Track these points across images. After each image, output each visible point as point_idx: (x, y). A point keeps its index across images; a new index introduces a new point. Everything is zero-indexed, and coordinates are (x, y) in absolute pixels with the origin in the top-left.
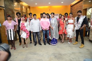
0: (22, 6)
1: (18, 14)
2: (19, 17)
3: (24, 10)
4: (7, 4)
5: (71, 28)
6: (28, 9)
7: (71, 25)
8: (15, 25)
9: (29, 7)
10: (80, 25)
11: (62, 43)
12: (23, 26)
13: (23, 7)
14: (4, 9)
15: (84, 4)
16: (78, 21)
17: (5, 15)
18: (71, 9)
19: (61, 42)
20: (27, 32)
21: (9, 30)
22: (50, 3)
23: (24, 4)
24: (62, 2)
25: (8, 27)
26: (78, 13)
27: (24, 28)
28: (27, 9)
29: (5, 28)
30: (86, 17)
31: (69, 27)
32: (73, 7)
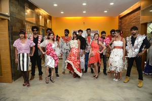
0: (38, 16)
1: (35, 29)
2: (36, 34)
3: (42, 23)
4: (14, 11)
5: (120, 55)
6: (48, 21)
8: (32, 46)
9: (50, 18)
13: (40, 17)
14: (9, 19)
15: (143, 14)
17: (9, 30)
18: (120, 23)
22: (84, 12)
23: (43, 12)
27: (52, 52)
28: (46, 21)
31: (115, 54)
32: (123, 20)
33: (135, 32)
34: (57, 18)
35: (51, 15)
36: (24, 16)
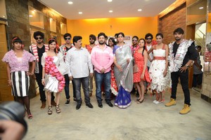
0: (47, 18)
1: (39, 37)
3: (53, 27)
4: (13, 13)
5: (161, 69)
6: (61, 25)
7: (160, 61)
8: (31, 61)
9: (64, 21)
10: (180, 62)
11: (141, 102)
12: (51, 63)
13: (51, 20)
14: (7, 23)
15: (189, 14)
16: (175, 51)
17: (7, 39)
18: (160, 25)
19: (138, 100)
20: (59, 78)
21: (17, 74)
22: (111, 11)
23: (53, 13)
24: (140, 10)
25: (15, 65)
26: (175, 33)
27: (52, 69)
28: (58, 25)
29: (8, 68)
30: (193, 44)
31: (155, 67)
32: (164, 22)
33: (180, 36)
34: (73, 21)
35: (66, 17)
36: (28, 20)
